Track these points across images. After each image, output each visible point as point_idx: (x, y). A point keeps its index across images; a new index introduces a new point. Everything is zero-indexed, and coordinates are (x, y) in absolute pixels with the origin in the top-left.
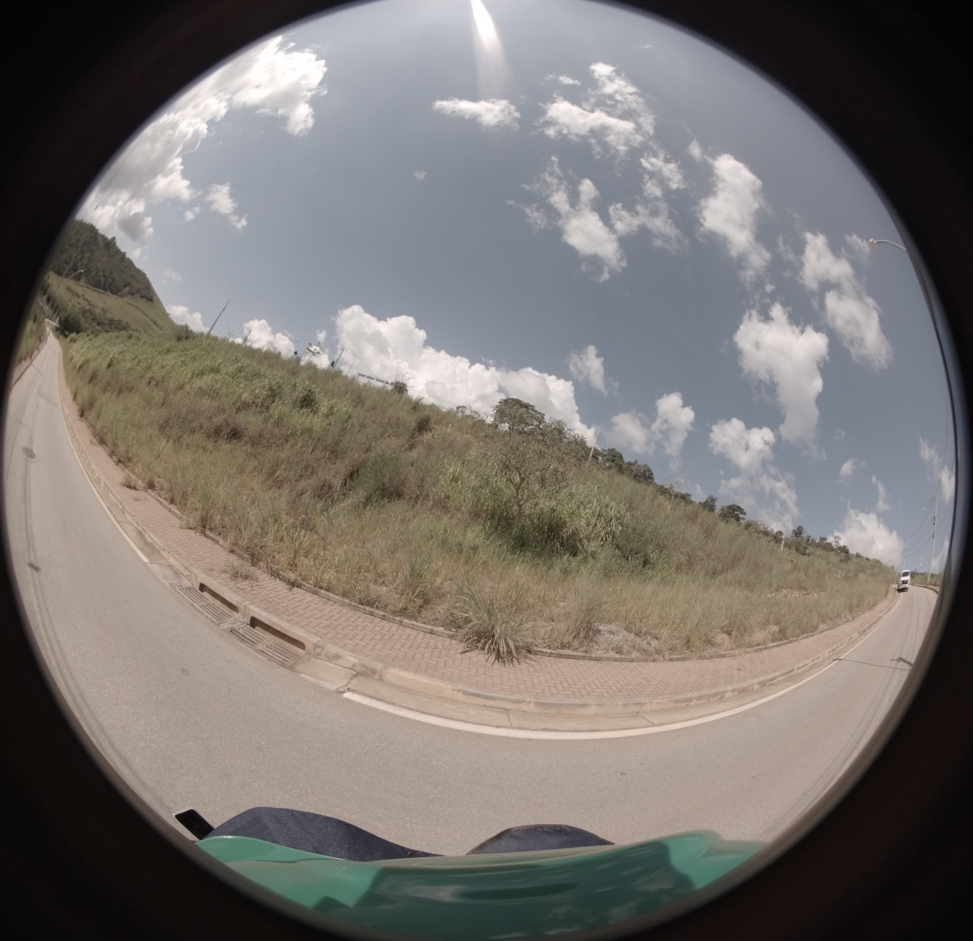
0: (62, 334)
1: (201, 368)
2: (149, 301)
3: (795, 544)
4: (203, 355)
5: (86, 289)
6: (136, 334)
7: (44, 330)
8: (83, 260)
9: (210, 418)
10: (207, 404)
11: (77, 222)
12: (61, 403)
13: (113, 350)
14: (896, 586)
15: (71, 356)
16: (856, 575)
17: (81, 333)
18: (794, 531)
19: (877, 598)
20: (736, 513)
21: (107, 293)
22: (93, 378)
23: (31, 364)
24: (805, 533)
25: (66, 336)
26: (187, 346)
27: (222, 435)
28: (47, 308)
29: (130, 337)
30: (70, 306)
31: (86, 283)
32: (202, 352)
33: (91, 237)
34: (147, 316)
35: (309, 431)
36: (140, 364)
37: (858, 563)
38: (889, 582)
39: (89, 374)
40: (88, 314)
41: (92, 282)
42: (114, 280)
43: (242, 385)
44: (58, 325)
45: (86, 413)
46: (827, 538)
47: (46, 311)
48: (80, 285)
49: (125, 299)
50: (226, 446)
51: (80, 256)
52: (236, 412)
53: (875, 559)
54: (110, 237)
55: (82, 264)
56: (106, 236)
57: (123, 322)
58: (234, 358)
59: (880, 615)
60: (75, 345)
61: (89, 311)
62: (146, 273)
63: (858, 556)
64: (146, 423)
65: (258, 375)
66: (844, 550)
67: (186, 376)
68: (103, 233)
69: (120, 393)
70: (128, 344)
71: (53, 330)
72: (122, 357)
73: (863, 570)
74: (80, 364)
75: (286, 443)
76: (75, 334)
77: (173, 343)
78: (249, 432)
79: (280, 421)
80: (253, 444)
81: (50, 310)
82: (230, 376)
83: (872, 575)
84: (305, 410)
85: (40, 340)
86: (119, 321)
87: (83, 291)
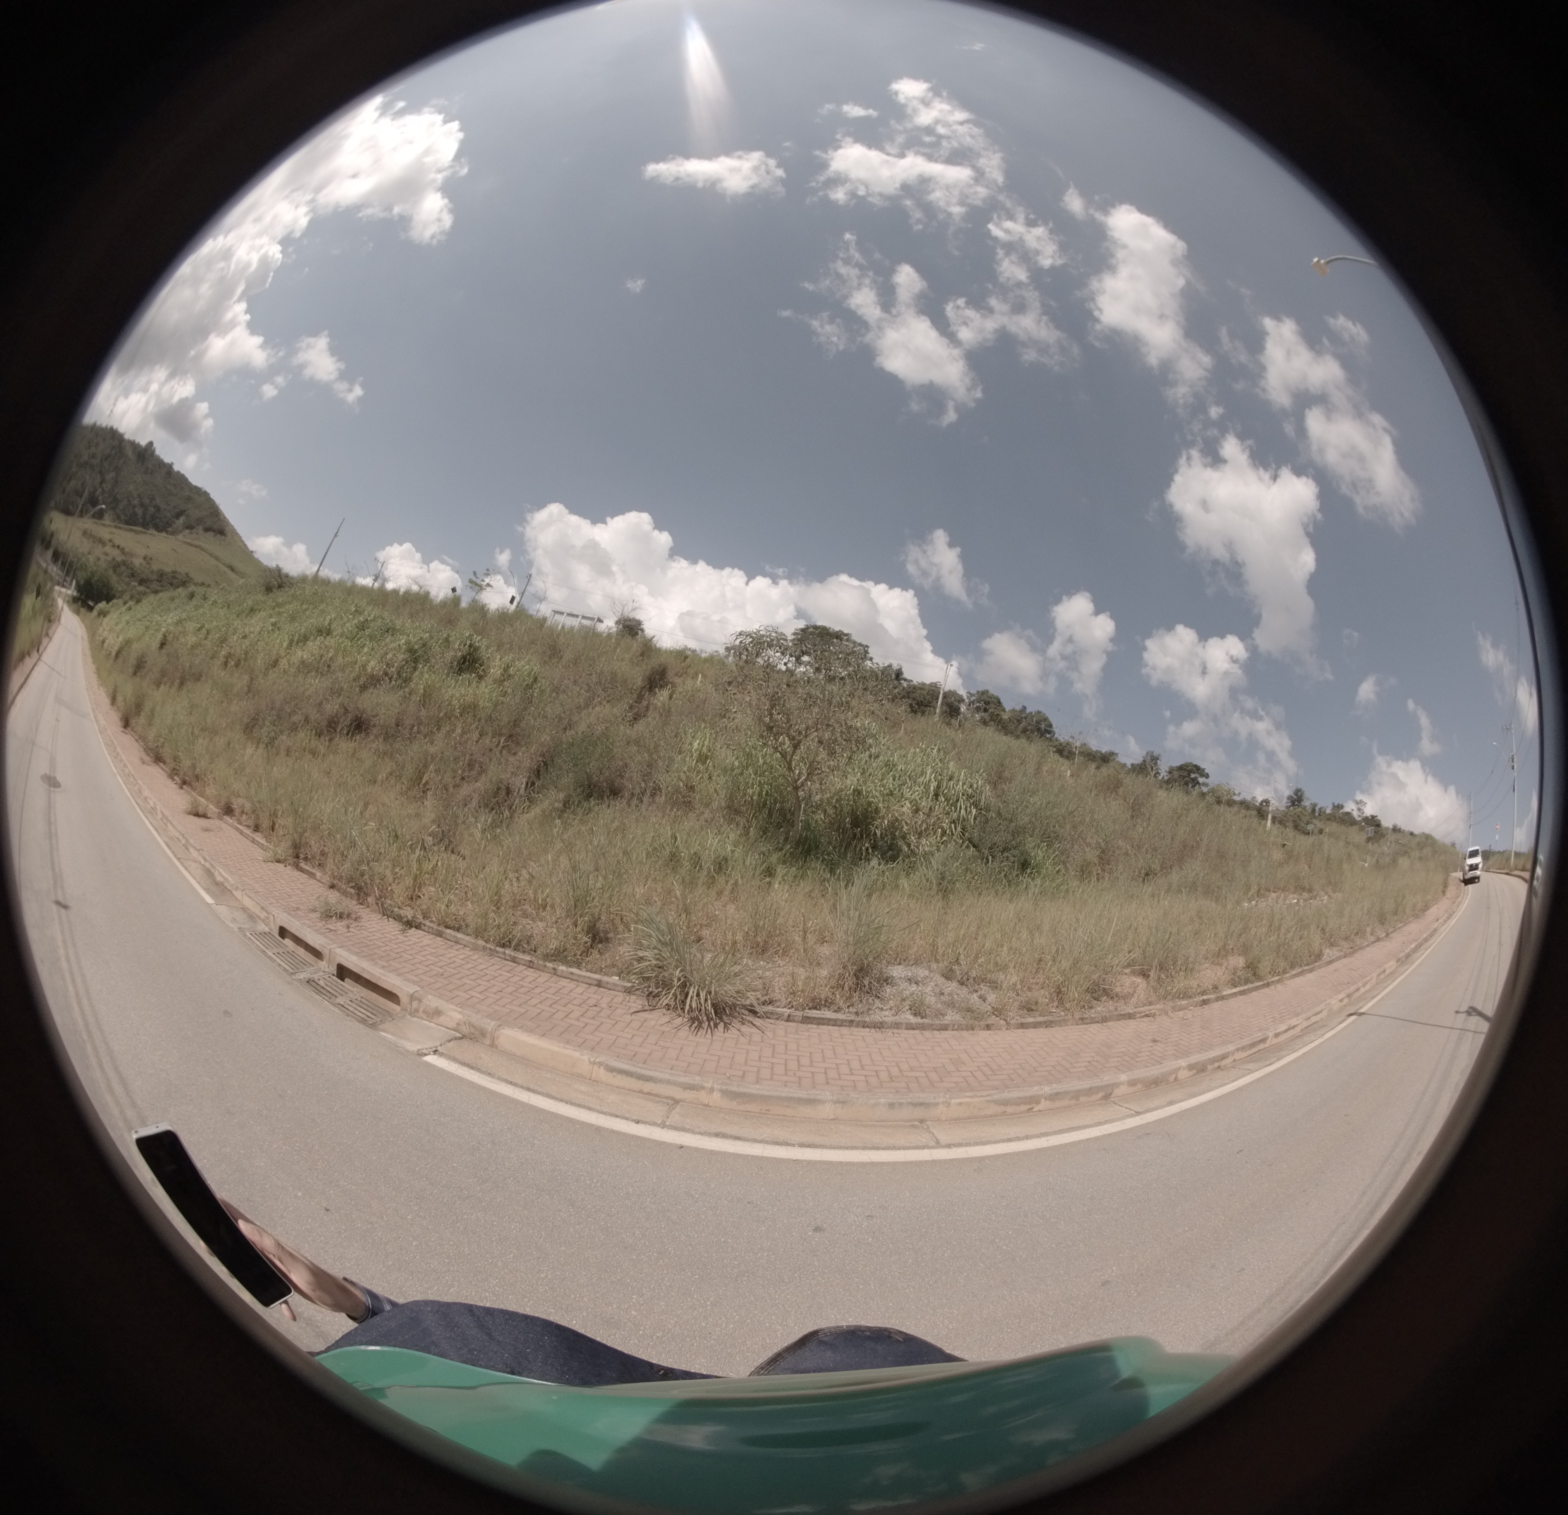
0: (83, 606)
1: (303, 630)
2: (219, 536)
3: (1291, 819)
4: (306, 610)
5: (114, 530)
6: (200, 590)
7: (53, 605)
8: (104, 485)
9: (320, 704)
10: (315, 684)
11: (87, 428)
12: (94, 711)
13: (165, 621)
14: (1459, 875)
15: (101, 639)
16: (1394, 861)
17: (115, 601)
18: (1290, 798)
19: (1429, 897)
20: (1193, 776)
21: (150, 532)
22: (139, 666)
23: (39, 659)
24: (1308, 799)
25: (91, 609)
26: (280, 600)
27: (338, 729)
28: (55, 570)
29: (192, 596)
30: (91, 558)
31: (114, 521)
32: (304, 607)
33: (113, 448)
34: (217, 559)
35: (471, 709)
36: (210, 636)
37: (1397, 842)
38: (1447, 869)
39: (132, 661)
40: (123, 568)
41: (123, 517)
42: (158, 509)
43: (366, 649)
44: (75, 594)
45: (133, 722)
46: (1345, 804)
47: (54, 574)
48: (104, 525)
49: (180, 537)
50: (345, 745)
51: (99, 479)
52: (361, 692)
53: (1423, 833)
54: (143, 443)
55: (103, 491)
56: (137, 441)
57: (180, 573)
58: (353, 609)
59: (1436, 925)
60: (106, 620)
61: (124, 563)
62: (208, 491)
63: (1396, 830)
64: (224, 725)
65: (390, 630)
66: (1373, 822)
67: (281, 644)
68: (132, 438)
69: (182, 683)
70: (188, 608)
71: (68, 602)
72: (180, 629)
73: (1406, 852)
74: (116, 648)
75: (438, 729)
76: (104, 603)
77: (260, 597)
78: (379, 720)
79: (427, 697)
80: (387, 737)
81: (59, 572)
82: (347, 638)
83: (1420, 858)
84: (465, 676)
85: (50, 621)
86: (173, 572)
87: (111, 533)
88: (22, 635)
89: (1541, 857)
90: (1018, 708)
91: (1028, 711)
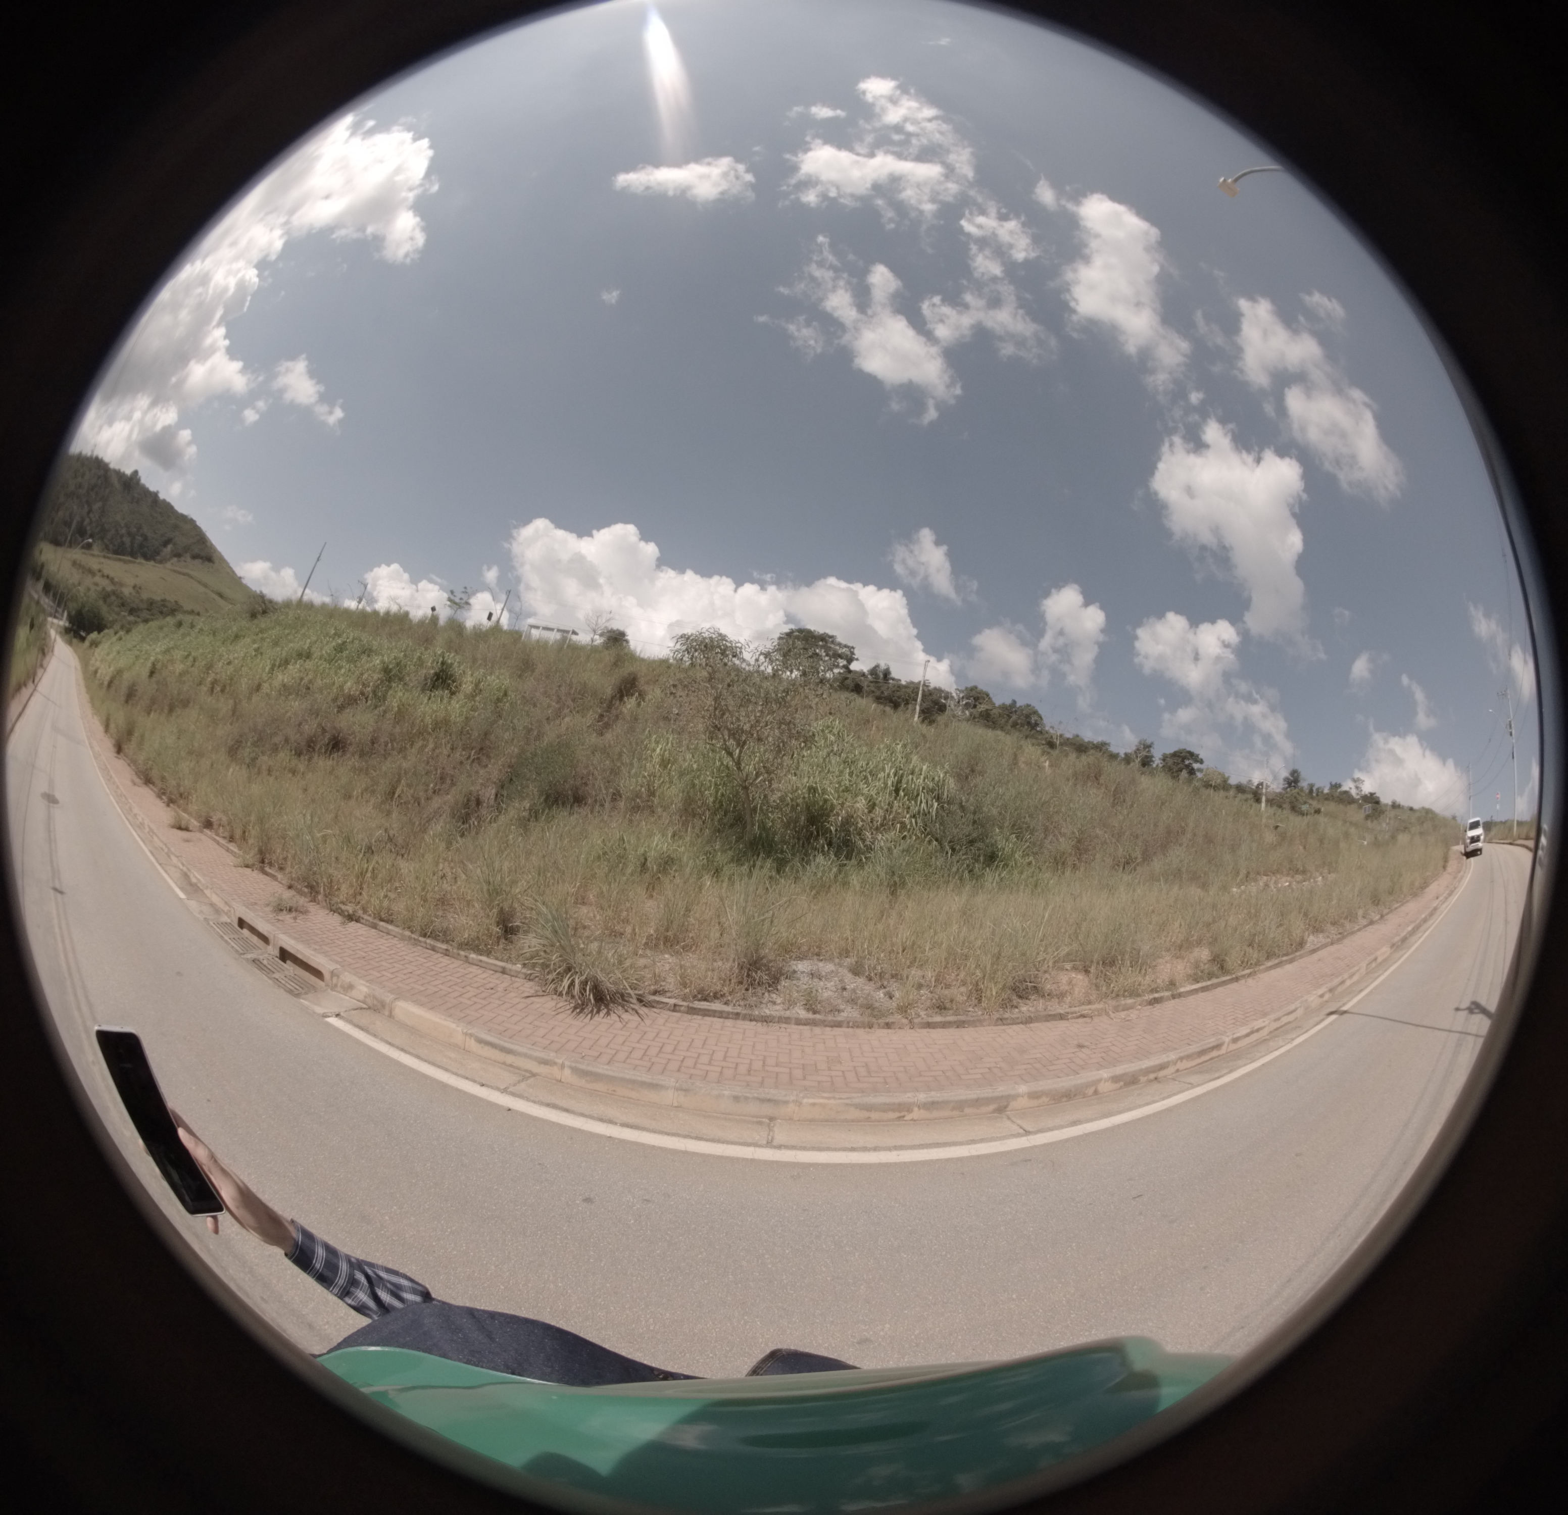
0: (75, 637)
1: (284, 654)
2: (207, 563)
3: (1288, 800)
4: (288, 634)
5: (102, 560)
6: (188, 619)
7: (47, 635)
8: (91, 515)
9: (300, 724)
10: (296, 705)
12: (88, 738)
13: (154, 650)
14: (1461, 848)
15: (94, 669)
16: (1393, 837)
17: (106, 631)
18: (1286, 780)
19: (1428, 874)
20: (1187, 762)
21: (138, 561)
22: (130, 695)
23: (35, 690)
24: (1304, 780)
25: (83, 639)
26: (263, 626)
27: (317, 748)
28: (46, 602)
29: (179, 625)
30: (81, 589)
31: (103, 550)
32: (287, 631)
33: (99, 477)
34: (205, 586)
35: (442, 724)
36: (197, 664)
37: (1396, 817)
38: (1447, 843)
39: (124, 690)
40: (113, 598)
41: (111, 546)
42: (145, 538)
43: (343, 671)
44: (67, 624)
45: (125, 747)
46: (1342, 783)
47: (46, 606)
48: (93, 555)
49: (168, 565)
50: (323, 763)
51: (86, 509)
52: (338, 712)
53: (1423, 808)
54: (128, 471)
55: (91, 522)
56: (122, 471)
57: (169, 601)
58: (333, 632)
59: (1436, 903)
60: (98, 651)
61: (114, 593)
62: (194, 518)
63: (1395, 806)
64: (210, 748)
65: (368, 651)
66: (1372, 799)
67: (263, 669)
68: (117, 468)
69: (171, 710)
70: (175, 636)
71: (61, 633)
72: (168, 657)
73: (1406, 828)
74: (108, 678)
75: (412, 745)
76: (96, 633)
77: (244, 623)
78: (355, 738)
79: (401, 715)
80: (362, 754)
81: (51, 603)
82: (325, 660)
83: (1421, 834)
84: (438, 693)
85: (44, 654)
86: (163, 601)
87: (100, 563)
88: (18, 666)
89: (1545, 826)
90: (1008, 702)
91: (1018, 705)
